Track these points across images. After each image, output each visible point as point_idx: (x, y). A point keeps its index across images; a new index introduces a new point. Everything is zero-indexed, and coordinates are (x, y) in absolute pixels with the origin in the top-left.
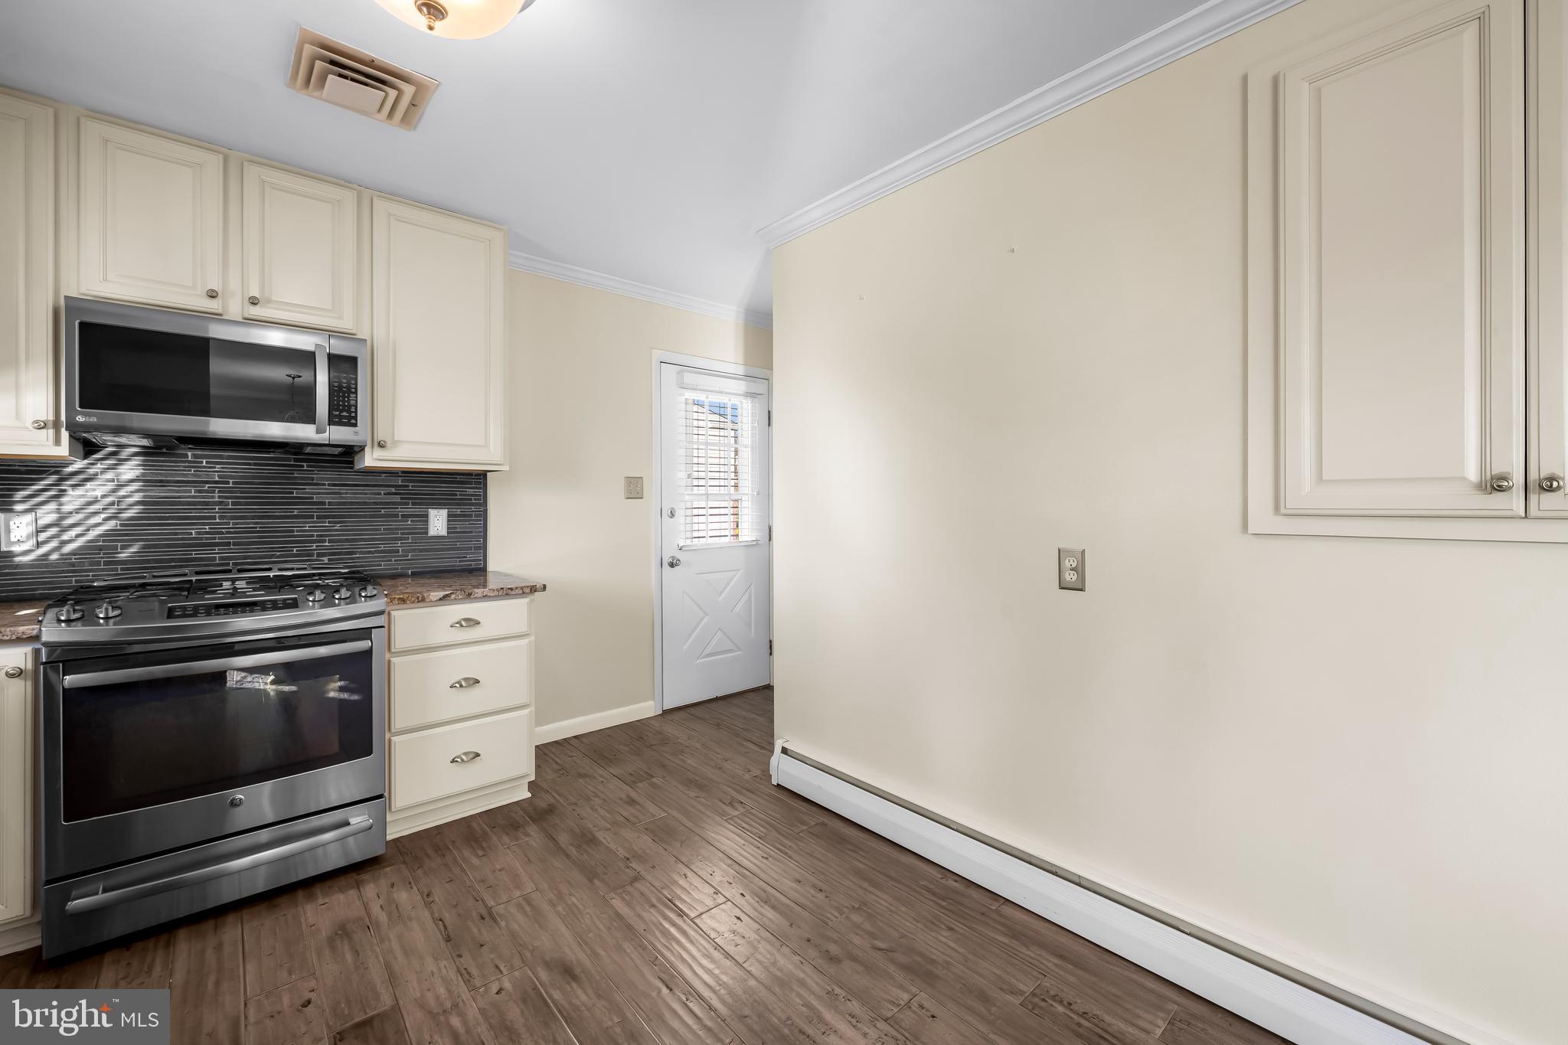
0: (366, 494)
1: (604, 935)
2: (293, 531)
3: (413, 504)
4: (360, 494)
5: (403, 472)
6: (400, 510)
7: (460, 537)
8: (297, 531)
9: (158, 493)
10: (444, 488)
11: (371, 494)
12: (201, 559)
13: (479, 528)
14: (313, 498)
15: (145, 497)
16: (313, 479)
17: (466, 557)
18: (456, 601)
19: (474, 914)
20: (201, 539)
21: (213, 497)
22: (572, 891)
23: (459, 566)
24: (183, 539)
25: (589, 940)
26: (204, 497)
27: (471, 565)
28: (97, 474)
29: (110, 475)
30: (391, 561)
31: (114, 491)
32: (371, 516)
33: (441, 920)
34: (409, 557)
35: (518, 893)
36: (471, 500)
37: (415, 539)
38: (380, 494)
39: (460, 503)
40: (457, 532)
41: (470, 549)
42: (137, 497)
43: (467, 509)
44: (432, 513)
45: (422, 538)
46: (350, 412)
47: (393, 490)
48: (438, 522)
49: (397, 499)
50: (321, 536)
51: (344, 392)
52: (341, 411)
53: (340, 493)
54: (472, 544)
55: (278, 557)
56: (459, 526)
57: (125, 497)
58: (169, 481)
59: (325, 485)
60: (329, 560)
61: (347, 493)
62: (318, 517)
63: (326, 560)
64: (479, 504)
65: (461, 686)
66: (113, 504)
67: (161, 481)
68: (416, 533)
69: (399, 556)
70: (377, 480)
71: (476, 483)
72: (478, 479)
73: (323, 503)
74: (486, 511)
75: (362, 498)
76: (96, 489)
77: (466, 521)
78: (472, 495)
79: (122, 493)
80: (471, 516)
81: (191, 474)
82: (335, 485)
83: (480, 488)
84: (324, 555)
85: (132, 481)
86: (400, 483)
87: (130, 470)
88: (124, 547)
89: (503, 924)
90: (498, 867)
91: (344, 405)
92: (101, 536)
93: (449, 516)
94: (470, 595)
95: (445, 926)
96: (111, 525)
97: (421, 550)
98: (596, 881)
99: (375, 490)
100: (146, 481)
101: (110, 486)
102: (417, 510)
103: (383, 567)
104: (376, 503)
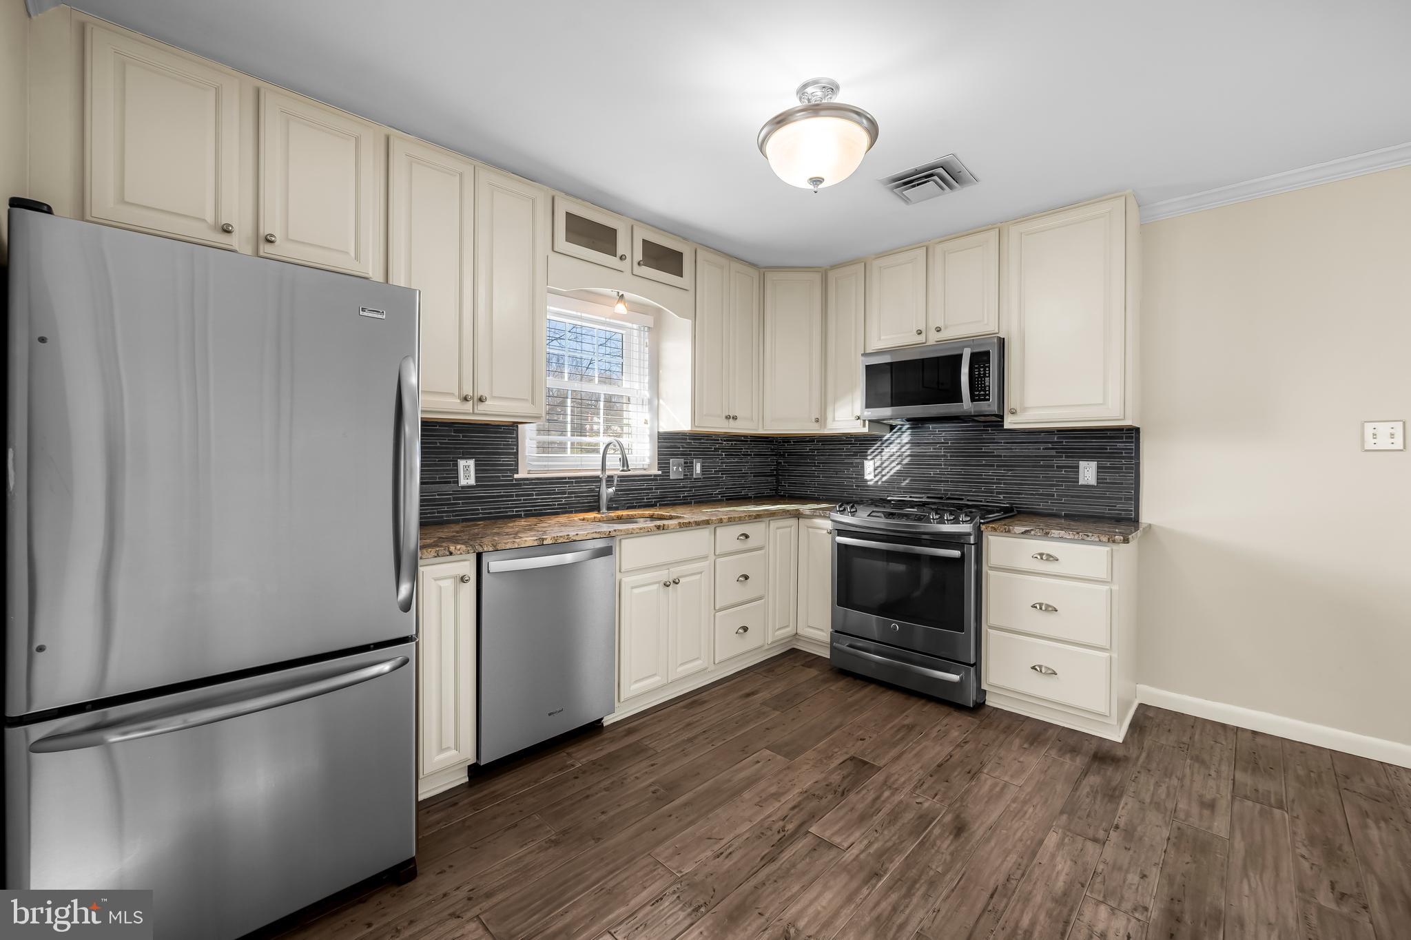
0: (1029, 449)
1: (1011, 840)
2: (982, 475)
3: (1066, 457)
4: (1026, 449)
5: (1059, 431)
6: (1056, 462)
7: (1111, 488)
8: (985, 475)
9: (918, 450)
10: (1095, 443)
11: (1033, 449)
12: (935, 490)
13: (1129, 480)
14: (994, 452)
15: (911, 452)
16: (994, 439)
17: (1115, 506)
18: (1035, 537)
19: (969, 767)
20: (935, 477)
21: (941, 452)
22: (1039, 806)
23: (1108, 514)
24: (927, 477)
25: (998, 832)
26: (936, 452)
27: (1121, 514)
28: (894, 441)
29: (898, 441)
30: (1048, 502)
31: (900, 449)
32: (1033, 466)
33: (951, 756)
34: (1063, 501)
35: (1006, 779)
36: (1122, 453)
37: (1069, 486)
38: (1039, 449)
39: (1111, 456)
40: (1107, 483)
41: (1121, 499)
42: (908, 453)
43: (1116, 462)
44: (1082, 464)
45: (1074, 486)
46: (985, 391)
47: (1050, 446)
48: (1088, 473)
49: (1053, 453)
50: (999, 479)
51: (981, 378)
52: (980, 391)
53: (1011, 449)
54: (1123, 495)
55: (975, 492)
56: (1109, 478)
57: (904, 452)
58: (921, 443)
59: (1001, 443)
60: (1004, 497)
61: (1016, 449)
62: (998, 466)
63: (1002, 496)
64: (1131, 458)
65: (1041, 608)
66: (899, 456)
67: (918, 443)
68: (1069, 482)
69: (1054, 500)
70: (1037, 438)
71: (1127, 438)
72: (1132, 434)
73: (1000, 456)
74: (1138, 465)
75: (1026, 453)
76: (894, 448)
77: (1117, 473)
78: (1124, 449)
79: (903, 450)
80: (1121, 468)
81: (931, 439)
82: (1008, 443)
83: (1132, 442)
84: (1000, 493)
85: (907, 443)
86: (1056, 440)
87: (906, 438)
88: (904, 480)
89: (973, 783)
90: (1021, 759)
91: (981, 387)
92: (895, 473)
93: (1099, 467)
94: (1047, 534)
95: (948, 760)
96: (899, 467)
97: (1072, 497)
98: (1065, 817)
99: (1036, 446)
100: (913, 443)
101: (899, 446)
102: (1070, 462)
103: (1041, 506)
104: (1036, 456)
